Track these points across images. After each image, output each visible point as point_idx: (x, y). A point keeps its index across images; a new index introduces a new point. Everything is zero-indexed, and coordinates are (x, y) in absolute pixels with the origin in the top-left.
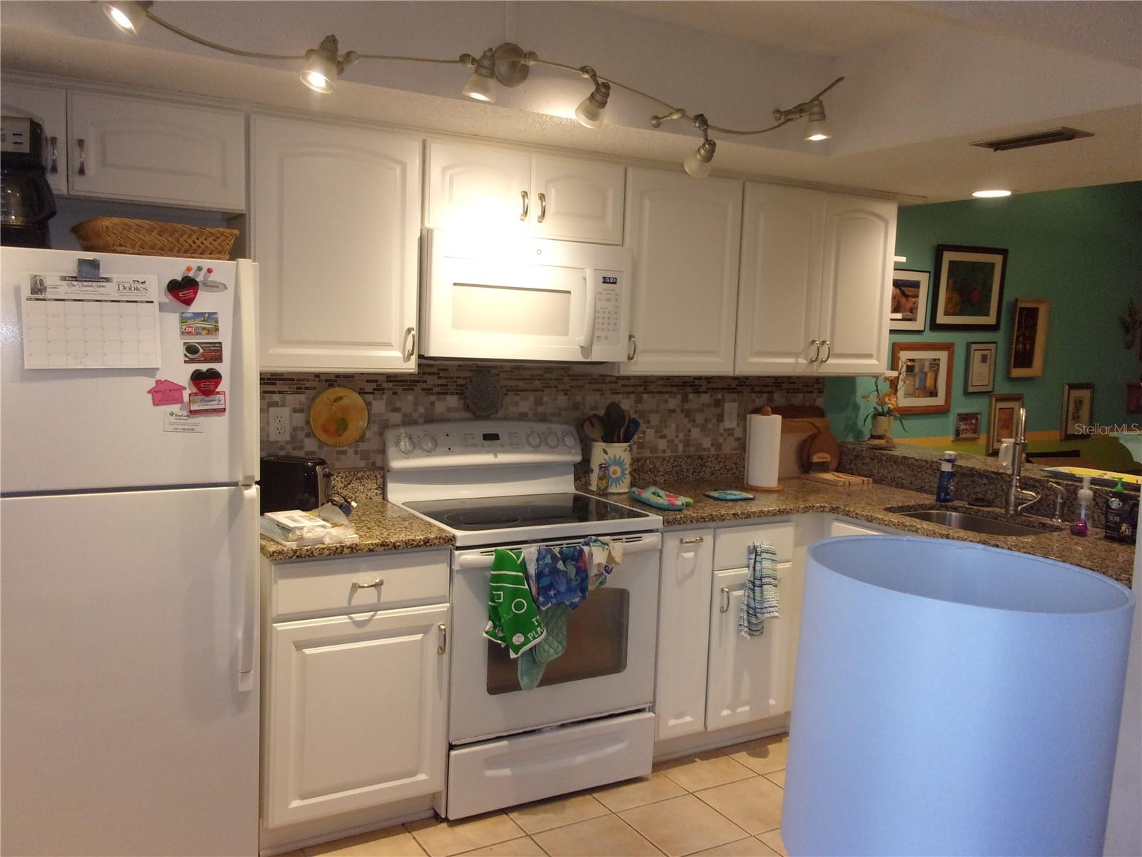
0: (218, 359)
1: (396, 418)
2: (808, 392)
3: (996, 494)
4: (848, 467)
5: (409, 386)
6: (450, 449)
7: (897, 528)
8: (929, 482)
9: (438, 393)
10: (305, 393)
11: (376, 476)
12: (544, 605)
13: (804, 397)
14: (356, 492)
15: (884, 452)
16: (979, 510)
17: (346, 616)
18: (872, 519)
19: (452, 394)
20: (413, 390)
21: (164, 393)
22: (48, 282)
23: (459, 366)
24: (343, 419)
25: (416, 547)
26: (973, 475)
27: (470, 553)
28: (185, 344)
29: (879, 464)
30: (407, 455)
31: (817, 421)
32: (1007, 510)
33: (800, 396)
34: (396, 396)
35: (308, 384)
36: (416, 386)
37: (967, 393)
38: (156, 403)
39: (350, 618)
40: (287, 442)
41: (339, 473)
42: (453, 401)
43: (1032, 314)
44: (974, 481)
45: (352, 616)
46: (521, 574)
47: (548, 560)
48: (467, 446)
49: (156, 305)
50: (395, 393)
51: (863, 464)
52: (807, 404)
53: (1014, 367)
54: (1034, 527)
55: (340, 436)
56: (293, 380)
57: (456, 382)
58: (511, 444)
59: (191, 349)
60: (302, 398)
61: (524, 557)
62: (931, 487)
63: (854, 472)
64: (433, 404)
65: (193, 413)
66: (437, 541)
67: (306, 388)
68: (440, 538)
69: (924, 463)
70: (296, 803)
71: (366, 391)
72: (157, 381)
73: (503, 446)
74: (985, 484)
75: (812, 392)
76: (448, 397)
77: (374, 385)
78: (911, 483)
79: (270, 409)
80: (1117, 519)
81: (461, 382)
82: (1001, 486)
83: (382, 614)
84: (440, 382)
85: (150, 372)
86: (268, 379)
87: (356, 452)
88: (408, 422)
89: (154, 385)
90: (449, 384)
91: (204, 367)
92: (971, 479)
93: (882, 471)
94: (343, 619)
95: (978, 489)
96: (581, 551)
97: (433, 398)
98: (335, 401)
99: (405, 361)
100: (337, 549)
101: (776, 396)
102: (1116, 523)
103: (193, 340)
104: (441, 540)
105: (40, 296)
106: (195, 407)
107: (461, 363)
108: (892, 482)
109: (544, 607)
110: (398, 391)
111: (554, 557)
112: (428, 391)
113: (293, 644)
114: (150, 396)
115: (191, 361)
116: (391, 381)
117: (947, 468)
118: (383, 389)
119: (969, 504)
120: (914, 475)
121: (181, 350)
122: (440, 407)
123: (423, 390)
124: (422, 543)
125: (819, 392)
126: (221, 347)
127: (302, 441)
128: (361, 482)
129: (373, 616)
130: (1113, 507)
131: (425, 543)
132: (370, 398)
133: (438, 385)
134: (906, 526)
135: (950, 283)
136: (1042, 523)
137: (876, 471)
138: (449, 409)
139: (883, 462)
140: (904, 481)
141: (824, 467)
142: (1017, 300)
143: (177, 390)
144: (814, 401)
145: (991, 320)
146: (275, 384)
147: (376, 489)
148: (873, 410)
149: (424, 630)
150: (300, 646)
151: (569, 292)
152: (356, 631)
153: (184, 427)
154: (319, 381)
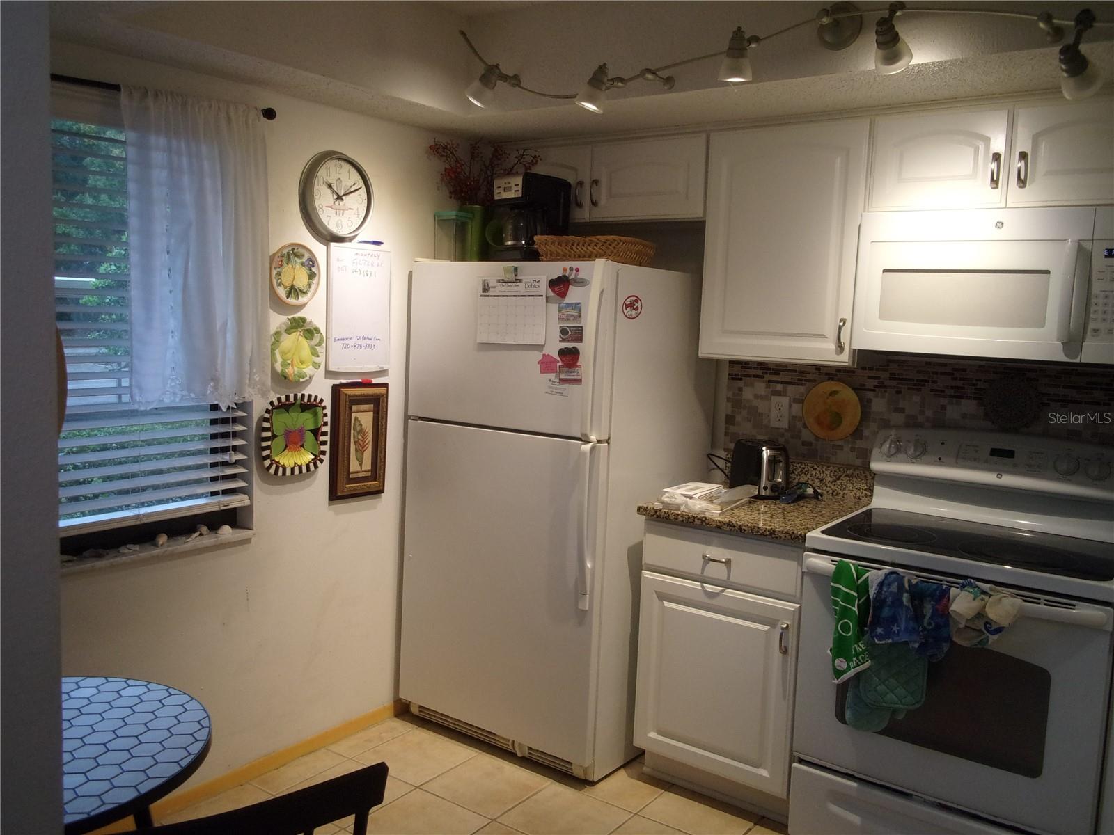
0: (580, 340)
1: (898, 418)
5: (915, 385)
6: (940, 459)
9: (951, 396)
10: (805, 385)
11: (866, 476)
12: (880, 637)
14: (844, 489)
17: (699, 584)
19: (968, 398)
20: (919, 390)
21: (546, 365)
22: (490, 285)
23: (980, 366)
24: (837, 414)
25: (761, 535)
27: (819, 558)
28: (561, 327)
30: (890, 457)
34: (900, 395)
35: (809, 376)
36: (924, 385)
38: (543, 371)
39: (702, 586)
40: (787, 430)
41: (828, 467)
42: (969, 406)
45: (705, 585)
46: (855, 594)
47: (894, 588)
48: (963, 458)
49: (544, 297)
50: (898, 392)
55: (833, 429)
56: (795, 371)
57: (974, 385)
58: (1030, 466)
59: (564, 331)
60: (802, 389)
61: (868, 577)
64: (943, 407)
65: (562, 381)
66: (782, 535)
67: (807, 380)
68: (786, 533)
70: (653, 735)
71: (867, 387)
72: (543, 355)
73: (1015, 466)
76: (963, 401)
77: (875, 382)
79: (773, 397)
81: (980, 385)
83: (730, 593)
84: (954, 383)
85: (539, 348)
86: (774, 369)
87: (853, 449)
88: (912, 423)
89: (541, 358)
90: (966, 387)
91: (570, 345)
94: (696, 585)
96: (947, 591)
97: (943, 401)
98: (831, 394)
99: (837, 354)
100: (689, 518)
103: (566, 325)
104: (787, 535)
105: (487, 294)
106: (563, 376)
107: (983, 363)
109: (879, 640)
110: (903, 390)
111: (901, 587)
112: (939, 393)
113: (655, 595)
114: (539, 365)
115: (563, 341)
116: (895, 379)
118: (885, 387)
121: (558, 332)
122: (953, 412)
123: (932, 390)
124: (768, 533)
126: (582, 330)
127: (800, 431)
128: (850, 480)
129: (723, 591)
131: (771, 534)
132: (870, 395)
133: (952, 387)
138: (964, 416)
143: (553, 362)
146: (779, 374)
147: (865, 490)
149: (772, 623)
150: (662, 597)
151: (1048, 272)
152: (706, 600)
153: (557, 391)
154: (819, 375)
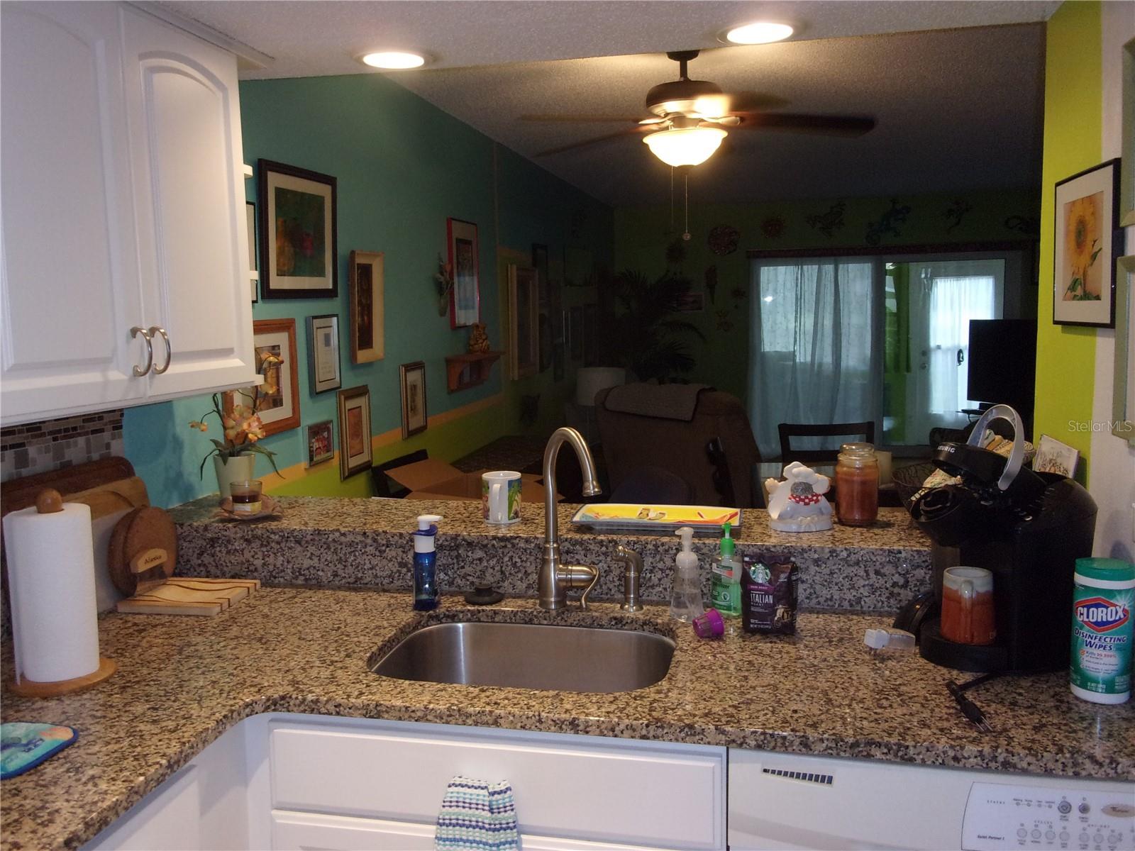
2: (94, 432)
3: (502, 572)
4: (195, 561)
7: (448, 723)
8: (371, 569)
13: (88, 442)
15: (274, 525)
16: (495, 613)
18: (379, 712)
26: (458, 547)
29: (264, 549)
31: (123, 486)
32: (544, 604)
33: (81, 441)
37: (314, 393)
43: (366, 271)
44: (458, 556)
51: (228, 552)
52: (95, 456)
53: (360, 349)
54: (601, 626)
62: (376, 576)
63: (213, 570)
69: (360, 538)
74: (480, 559)
75: (102, 431)
78: (335, 575)
80: (770, 599)
82: (511, 558)
92: (454, 553)
93: (271, 560)
95: (468, 569)
101: (32, 451)
102: (766, 606)
108: (297, 578)
117: (425, 545)
119: (469, 602)
120: (340, 560)
125: (115, 428)
130: (760, 581)
134: (469, 715)
135: (279, 223)
136: (615, 618)
137: (258, 563)
139: (273, 544)
140: (320, 573)
141: (158, 575)
142: (353, 253)
144: (108, 446)
145: (326, 283)
148: (213, 446)
